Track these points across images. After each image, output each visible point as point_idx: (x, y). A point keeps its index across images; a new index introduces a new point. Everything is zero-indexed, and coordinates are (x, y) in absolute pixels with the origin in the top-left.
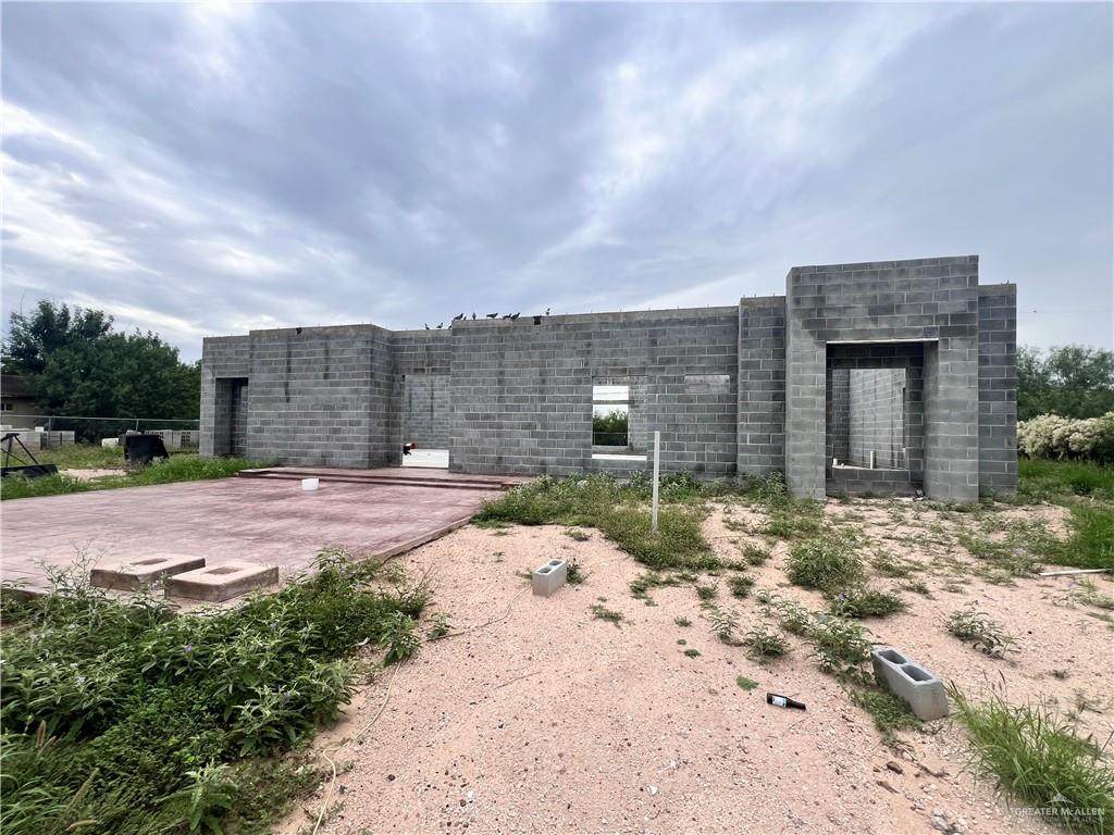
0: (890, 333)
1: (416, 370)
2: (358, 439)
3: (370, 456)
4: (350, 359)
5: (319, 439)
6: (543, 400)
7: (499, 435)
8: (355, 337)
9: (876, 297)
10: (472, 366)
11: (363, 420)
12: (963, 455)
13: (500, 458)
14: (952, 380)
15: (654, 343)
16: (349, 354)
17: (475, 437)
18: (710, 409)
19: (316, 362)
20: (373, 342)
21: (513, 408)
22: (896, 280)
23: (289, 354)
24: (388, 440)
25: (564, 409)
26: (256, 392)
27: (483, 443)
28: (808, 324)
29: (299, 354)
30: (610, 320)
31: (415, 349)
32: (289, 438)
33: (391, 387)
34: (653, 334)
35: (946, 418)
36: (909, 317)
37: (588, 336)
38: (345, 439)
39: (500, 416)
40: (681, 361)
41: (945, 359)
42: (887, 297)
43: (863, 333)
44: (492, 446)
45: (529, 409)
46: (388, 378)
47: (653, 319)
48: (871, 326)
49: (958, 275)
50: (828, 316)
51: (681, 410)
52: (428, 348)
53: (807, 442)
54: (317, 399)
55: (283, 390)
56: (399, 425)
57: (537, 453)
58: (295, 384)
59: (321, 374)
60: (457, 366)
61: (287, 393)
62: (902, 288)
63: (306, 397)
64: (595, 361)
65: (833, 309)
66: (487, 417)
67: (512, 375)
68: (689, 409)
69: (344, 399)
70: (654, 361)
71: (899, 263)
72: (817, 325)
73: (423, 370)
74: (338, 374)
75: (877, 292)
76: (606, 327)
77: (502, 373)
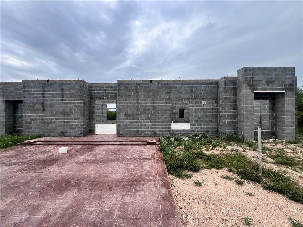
0: (272, 89)
1: (100, 98)
2: (78, 125)
3: (84, 131)
4: (73, 93)
5: (60, 125)
6: (154, 109)
7: (137, 122)
8: (76, 85)
9: (268, 78)
10: (126, 97)
11: (80, 118)
12: (291, 126)
13: (138, 131)
14: (288, 104)
15: (192, 90)
16: (73, 91)
17: (128, 123)
18: (210, 112)
19: (57, 94)
20: (83, 87)
21: (142, 112)
22: (274, 73)
23: (44, 91)
24: (89, 124)
25: (162, 113)
26: (26, 107)
27: (132, 125)
28: (249, 85)
29: (48, 91)
30: (177, 82)
31: (100, 90)
32: (44, 126)
33: (90, 104)
34: (192, 87)
35: (287, 115)
36: (277, 84)
37: (170, 87)
38: (72, 125)
39: (138, 115)
40: (201, 96)
41: (287, 97)
42: (271, 78)
43: (265, 89)
44: (135, 126)
45: (149, 113)
46: (89, 101)
47: (192, 82)
48: (267, 87)
49: (290, 72)
50: (255, 83)
51: (201, 113)
52: (105, 90)
53: (249, 123)
54: (58, 109)
55: (41, 105)
56: (94, 118)
57: (152, 128)
58: (47, 103)
59: (60, 99)
60: (120, 97)
61: (43, 107)
62: (275, 75)
63: (53, 108)
64: (172, 96)
65: (256, 81)
66: (133, 116)
67: (142, 100)
68: (204, 112)
69: (71, 109)
70: (192, 97)
71: (275, 68)
72: (252, 86)
73: (103, 98)
74: (68, 99)
75: (268, 76)
76: (176, 85)
77: (138, 100)
